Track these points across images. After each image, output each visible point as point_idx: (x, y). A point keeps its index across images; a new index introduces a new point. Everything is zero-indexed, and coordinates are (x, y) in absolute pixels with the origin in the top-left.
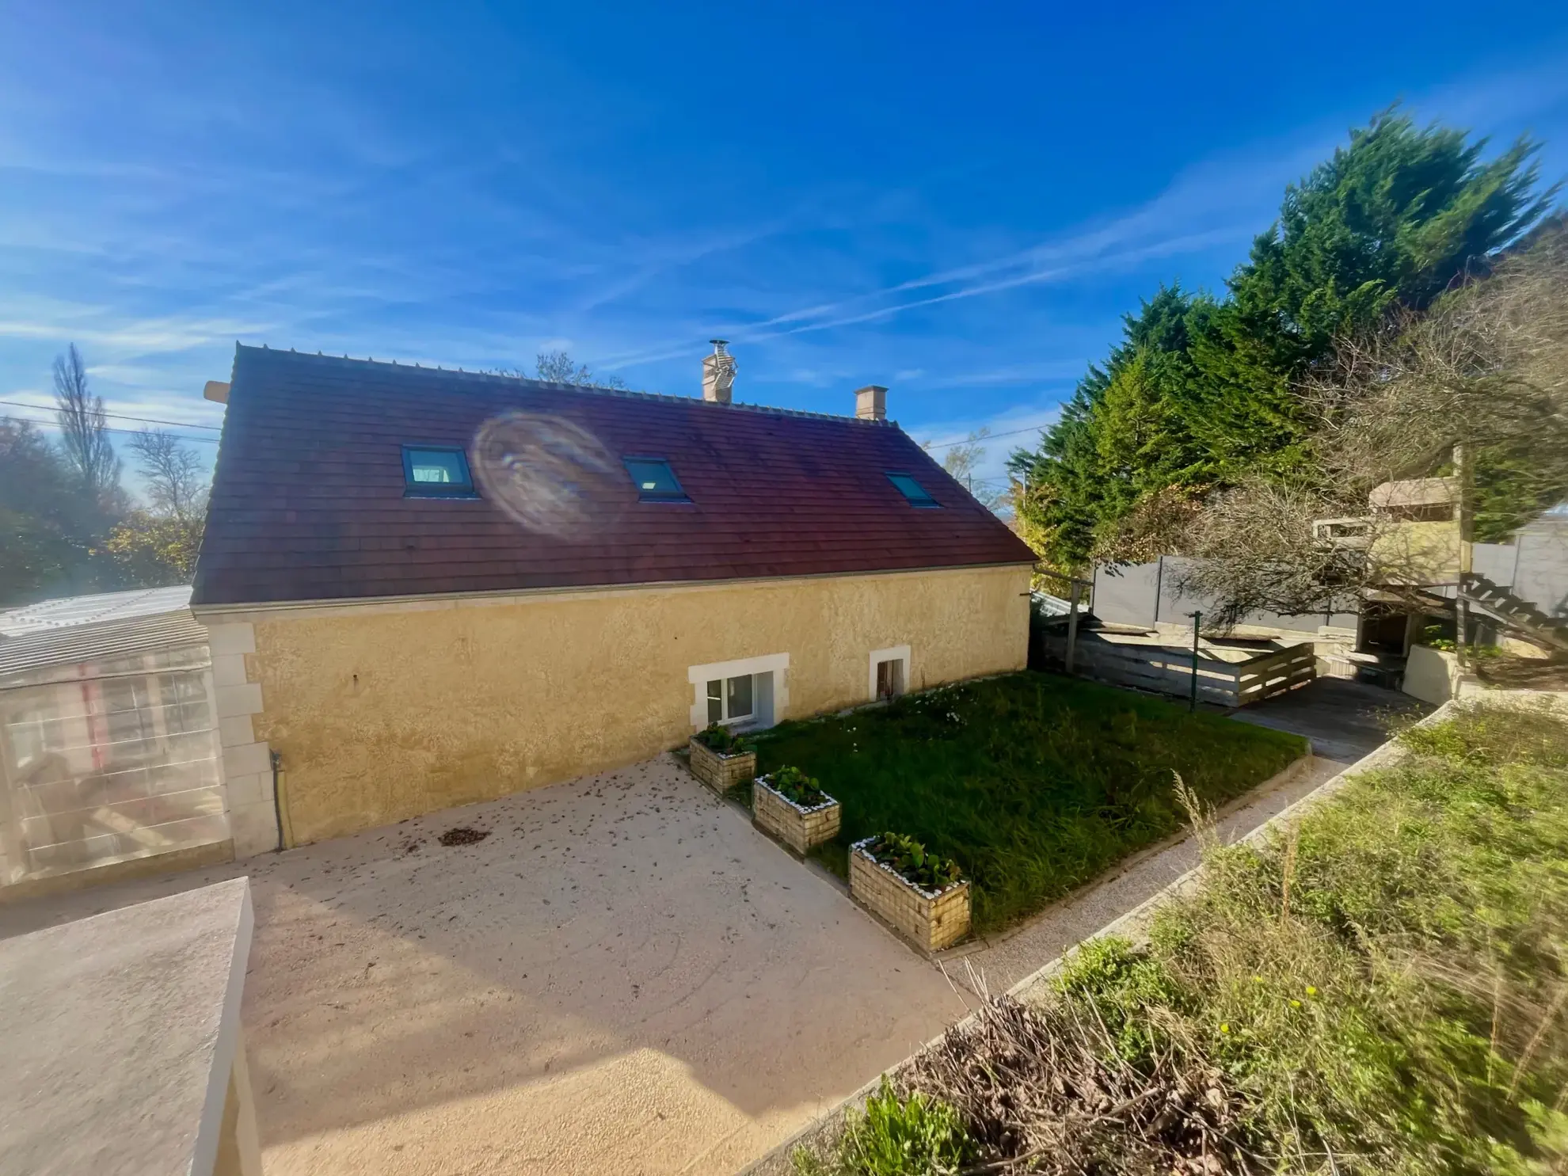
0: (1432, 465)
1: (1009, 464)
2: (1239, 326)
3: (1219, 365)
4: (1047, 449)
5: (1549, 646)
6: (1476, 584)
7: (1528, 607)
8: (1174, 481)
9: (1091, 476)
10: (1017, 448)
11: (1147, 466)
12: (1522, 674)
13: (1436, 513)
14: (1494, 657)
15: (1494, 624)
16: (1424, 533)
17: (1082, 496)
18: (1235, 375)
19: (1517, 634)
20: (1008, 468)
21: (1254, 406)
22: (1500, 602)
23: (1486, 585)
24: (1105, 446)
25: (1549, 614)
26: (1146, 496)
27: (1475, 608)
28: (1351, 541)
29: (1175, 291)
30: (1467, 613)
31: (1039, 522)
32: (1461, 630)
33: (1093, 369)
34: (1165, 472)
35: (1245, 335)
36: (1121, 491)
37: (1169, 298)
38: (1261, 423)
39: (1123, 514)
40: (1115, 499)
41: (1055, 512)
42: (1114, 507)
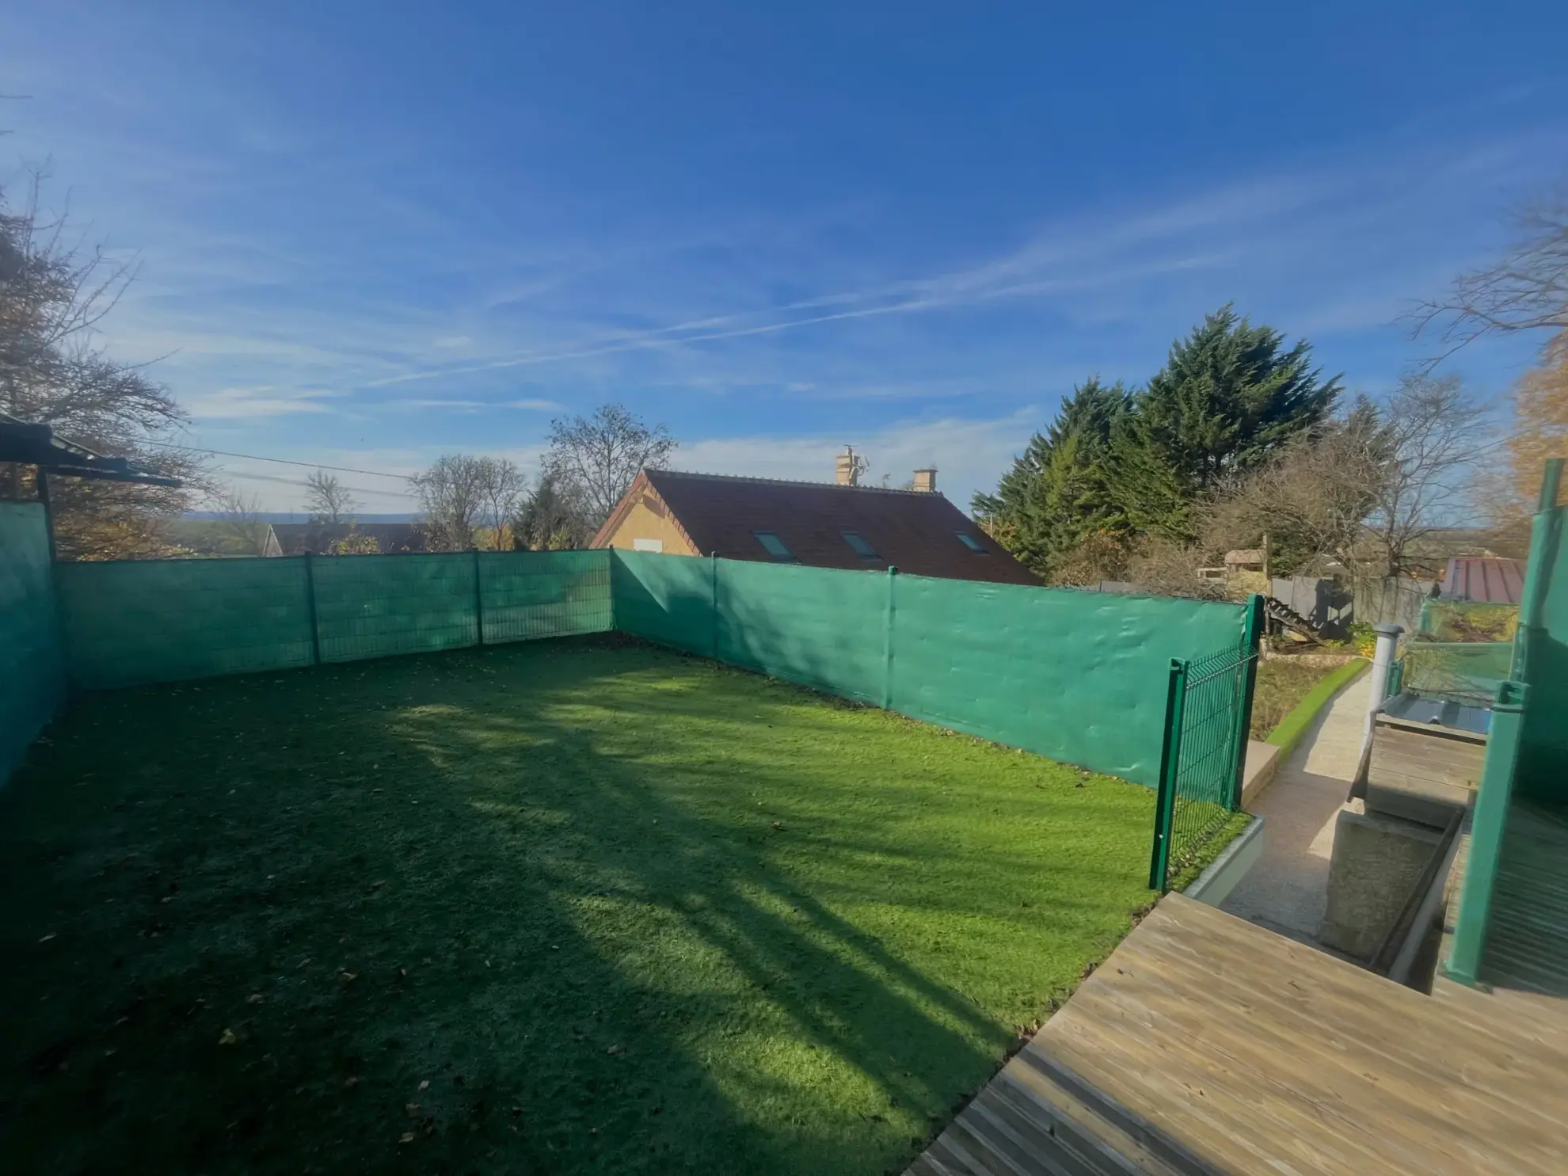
0: (1255, 545)
2: (1149, 434)
3: (1134, 454)
4: (1002, 494)
5: (1305, 635)
6: (1274, 603)
7: (1296, 615)
8: (1103, 526)
9: (1043, 520)
10: (976, 491)
11: (1084, 515)
12: (1294, 648)
13: (1255, 567)
14: (1282, 640)
15: (1281, 623)
16: (1250, 576)
17: (1035, 534)
18: (1145, 463)
19: (1290, 628)
20: (971, 507)
21: (1157, 484)
22: (1284, 612)
23: (1279, 603)
24: (1052, 498)
25: (1306, 619)
26: (1083, 536)
27: (1273, 616)
28: (1217, 580)
29: (1097, 383)
30: (1271, 618)
32: (1267, 627)
33: (1039, 436)
34: (1096, 521)
35: (1153, 440)
36: (1065, 532)
37: (1091, 390)
38: (1158, 494)
39: (1068, 548)
40: (1060, 537)
41: (1015, 545)
42: (1061, 543)
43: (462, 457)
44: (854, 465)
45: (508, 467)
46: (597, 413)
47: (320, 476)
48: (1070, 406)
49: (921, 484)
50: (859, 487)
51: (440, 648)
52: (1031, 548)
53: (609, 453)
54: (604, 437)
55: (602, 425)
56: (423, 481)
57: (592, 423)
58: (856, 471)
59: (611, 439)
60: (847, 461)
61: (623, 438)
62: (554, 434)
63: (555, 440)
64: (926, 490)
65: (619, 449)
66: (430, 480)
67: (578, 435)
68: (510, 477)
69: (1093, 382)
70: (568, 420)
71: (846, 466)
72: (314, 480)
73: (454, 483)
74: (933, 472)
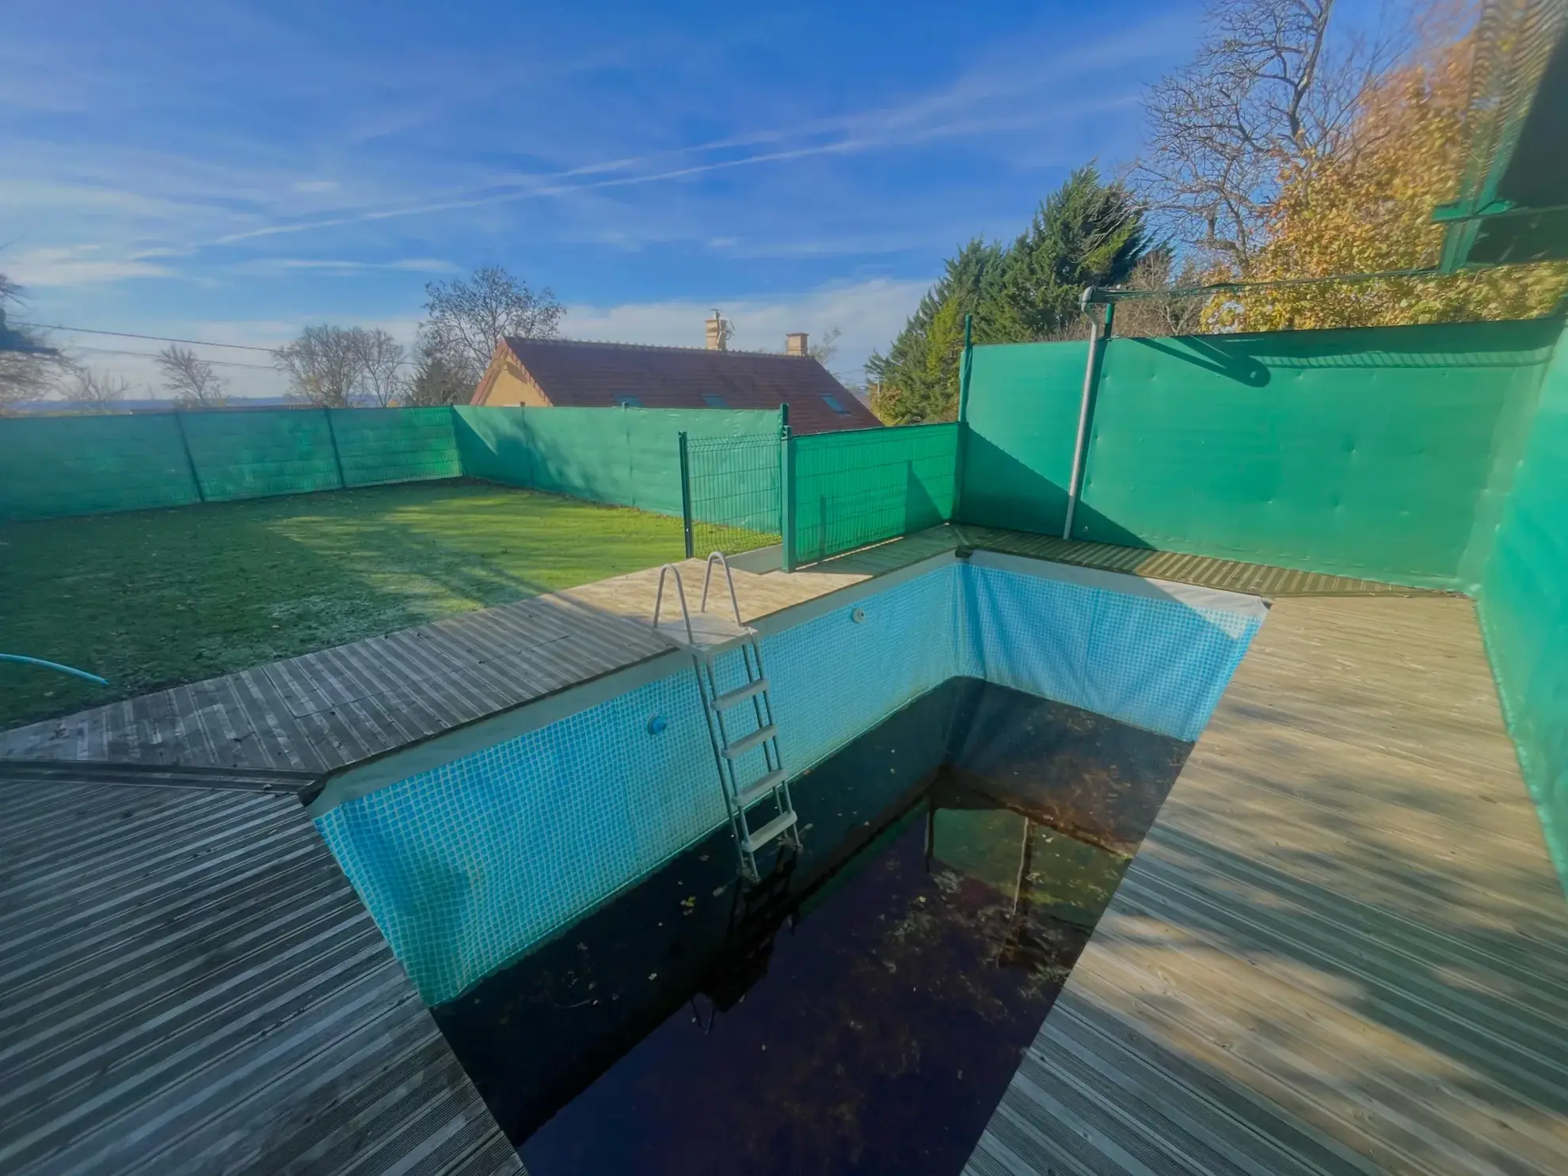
1: (867, 366)
4: (894, 357)
9: (924, 383)
10: (871, 352)
17: (917, 396)
20: (865, 369)
24: (931, 361)
29: (981, 242)
31: (890, 415)
33: (928, 295)
36: (942, 394)
37: (976, 249)
41: (900, 409)
42: (937, 406)
43: (329, 328)
44: (722, 329)
45: (383, 338)
46: (476, 277)
47: (174, 352)
48: (956, 267)
49: (794, 348)
50: (725, 351)
51: (307, 490)
52: (915, 411)
53: (494, 319)
54: (487, 303)
55: (484, 290)
56: (290, 354)
57: (472, 287)
58: (724, 336)
59: (494, 304)
60: (715, 325)
61: (508, 304)
62: (430, 300)
63: (432, 307)
64: (798, 353)
65: (504, 316)
66: (298, 353)
67: (459, 301)
68: (387, 348)
69: (976, 242)
70: (444, 285)
71: (713, 330)
72: (168, 356)
73: (325, 355)
74: (804, 337)
